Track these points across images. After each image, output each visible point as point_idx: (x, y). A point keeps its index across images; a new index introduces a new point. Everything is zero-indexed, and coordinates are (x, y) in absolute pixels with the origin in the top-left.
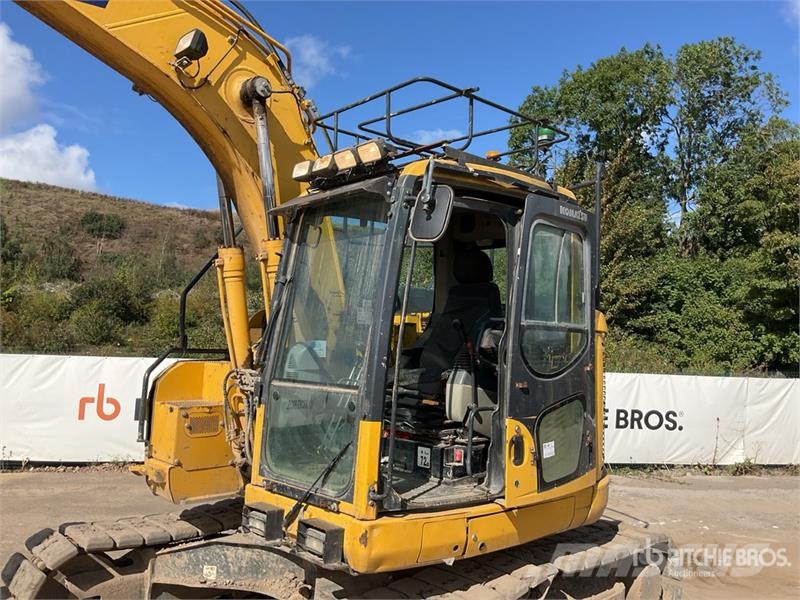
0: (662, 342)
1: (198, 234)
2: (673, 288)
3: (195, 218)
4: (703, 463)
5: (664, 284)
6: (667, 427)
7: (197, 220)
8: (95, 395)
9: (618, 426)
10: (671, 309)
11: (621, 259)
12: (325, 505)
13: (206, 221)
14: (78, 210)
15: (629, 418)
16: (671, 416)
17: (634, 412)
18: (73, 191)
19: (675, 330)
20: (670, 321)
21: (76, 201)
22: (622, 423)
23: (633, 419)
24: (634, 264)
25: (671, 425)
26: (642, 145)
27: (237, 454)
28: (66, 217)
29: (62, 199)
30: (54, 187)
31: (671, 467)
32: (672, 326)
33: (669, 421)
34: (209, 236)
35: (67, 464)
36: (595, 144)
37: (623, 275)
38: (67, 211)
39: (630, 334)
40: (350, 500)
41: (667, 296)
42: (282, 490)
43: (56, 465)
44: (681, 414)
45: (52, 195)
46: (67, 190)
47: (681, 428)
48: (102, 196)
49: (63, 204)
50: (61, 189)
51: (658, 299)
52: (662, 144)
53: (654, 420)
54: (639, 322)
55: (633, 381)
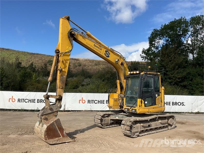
0: (188, 89)
1: (74, 64)
2: (190, 76)
3: (73, 60)
4: (189, 112)
5: (188, 75)
6: (182, 105)
7: (73, 61)
8: (82, 100)
9: (173, 105)
10: (190, 81)
11: (177, 69)
12: (134, 107)
13: (76, 61)
14: (46, 59)
15: (175, 103)
16: (183, 103)
17: (175, 102)
18: (45, 55)
19: (191, 86)
20: (190, 83)
21: (46, 57)
22: (173, 104)
23: (175, 104)
24: (181, 70)
25: (183, 105)
26: (182, 41)
27: (120, 104)
28: (44, 61)
29: (43, 57)
30: (41, 54)
31: (183, 113)
32: (190, 85)
33: (182, 104)
34: (77, 65)
35: (77, 111)
36: (170, 41)
37: (178, 73)
38: (44, 60)
39: (179, 87)
40: (137, 106)
41: (189, 78)
42: (129, 106)
43: (76, 111)
44: (185, 103)
45: (40, 56)
46: (43, 55)
47: (185, 105)
48: (51, 56)
49: (43, 58)
50: (42, 54)
51: (187, 78)
52: (187, 40)
53: (179, 104)
54: (182, 84)
55: (175, 97)
